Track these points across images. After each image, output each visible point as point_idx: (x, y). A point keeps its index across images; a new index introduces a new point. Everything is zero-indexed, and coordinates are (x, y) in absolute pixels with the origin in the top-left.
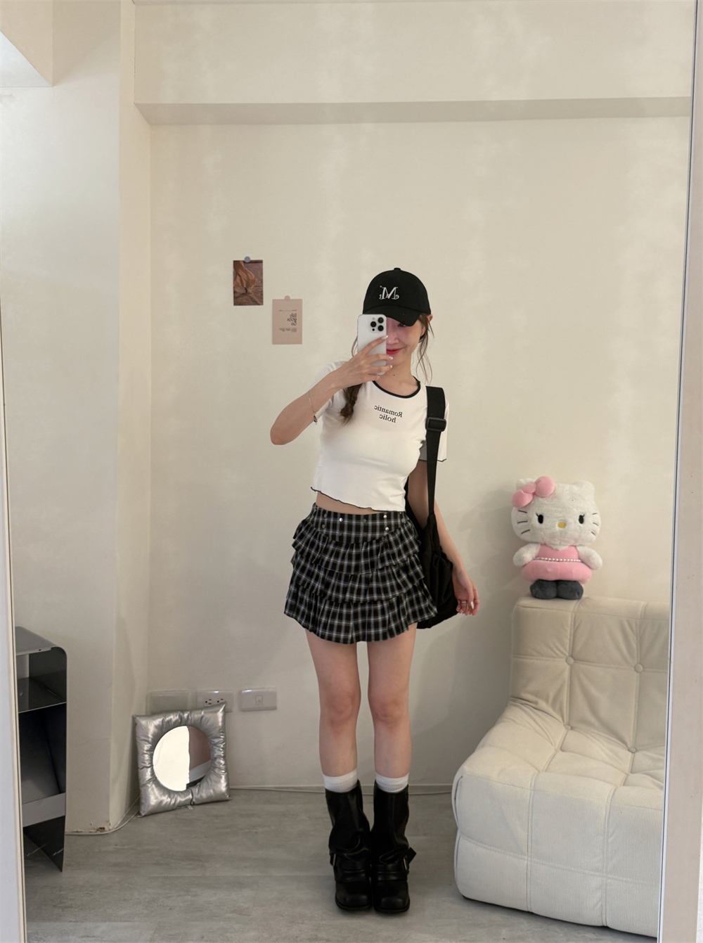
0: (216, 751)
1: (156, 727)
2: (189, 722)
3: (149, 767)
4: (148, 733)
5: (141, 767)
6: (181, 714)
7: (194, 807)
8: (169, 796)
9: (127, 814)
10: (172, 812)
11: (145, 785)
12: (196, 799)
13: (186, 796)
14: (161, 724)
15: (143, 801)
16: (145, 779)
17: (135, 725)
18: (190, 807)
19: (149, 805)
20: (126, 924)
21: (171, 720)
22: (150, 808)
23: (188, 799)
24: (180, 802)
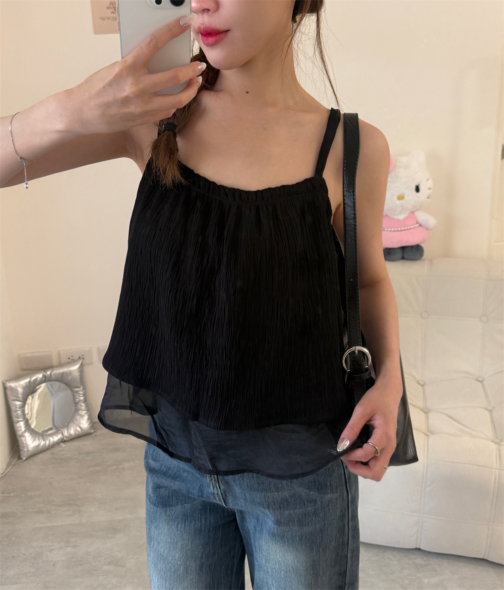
0: (78, 397)
1: (24, 388)
2: (52, 379)
3: (21, 421)
4: (18, 394)
5: (16, 422)
6: (45, 374)
7: (66, 443)
8: (44, 440)
9: (10, 459)
10: (48, 452)
11: (22, 436)
12: (66, 437)
13: (57, 436)
14: (28, 384)
15: (21, 448)
16: (21, 430)
17: (5, 389)
18: (62, 445)
19: (28, 451)
21: (36, 380)
22: (30, 453)
23: (59, 439)
24: (53, 442)
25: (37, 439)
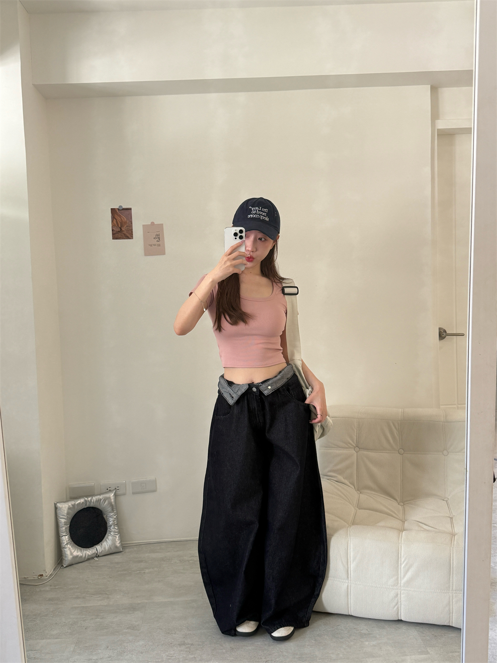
1: (69, 508)
2: (92, 503)
3: (65, 536)
5: (61, 536)
6: (86, 499)
7: (99, 558)
8: (81, 553)
11: (65, 547)
12: (100, 553)
14: (73, 506)
15: (64, 558)
16: (64, 543)
17: (56, 508)
18: (96, 559)
19: (68, 560)
20: (56, 640)
21: (79, 503)
22: (69, 563)
23: (94, 553)
24: (89, 555)
25: (76, 552)
